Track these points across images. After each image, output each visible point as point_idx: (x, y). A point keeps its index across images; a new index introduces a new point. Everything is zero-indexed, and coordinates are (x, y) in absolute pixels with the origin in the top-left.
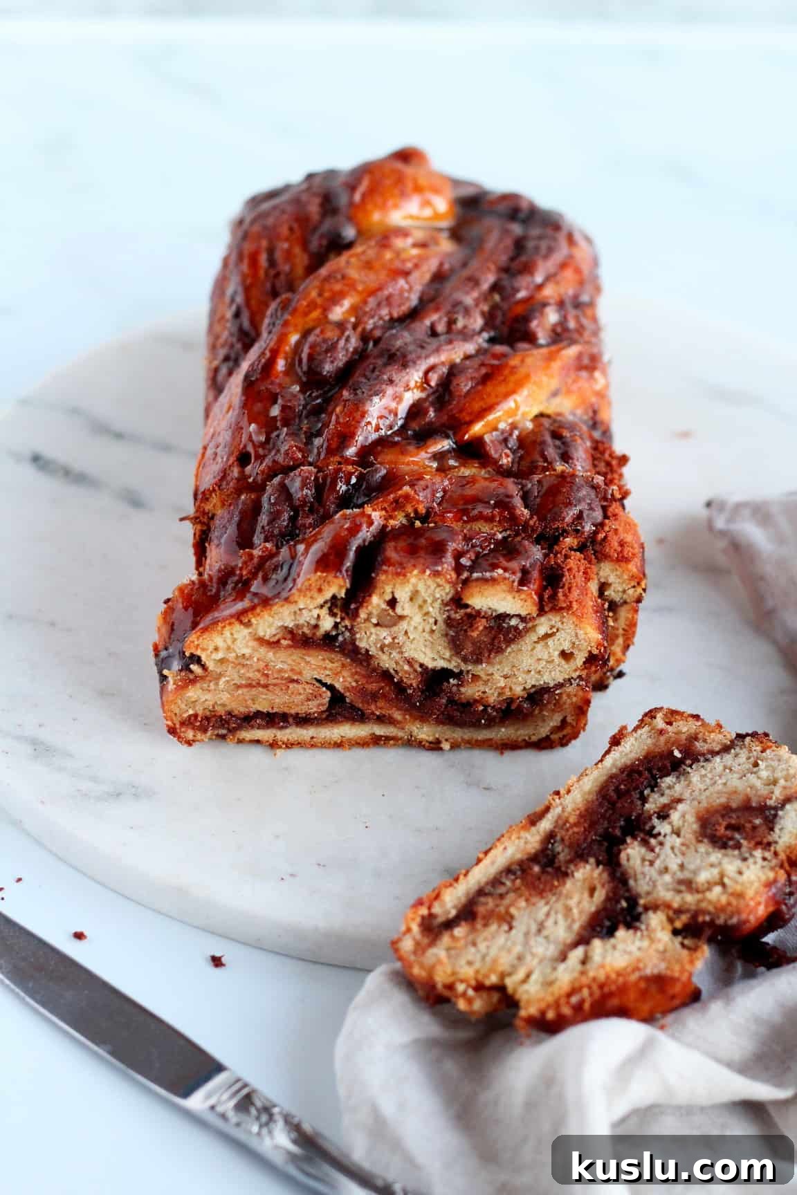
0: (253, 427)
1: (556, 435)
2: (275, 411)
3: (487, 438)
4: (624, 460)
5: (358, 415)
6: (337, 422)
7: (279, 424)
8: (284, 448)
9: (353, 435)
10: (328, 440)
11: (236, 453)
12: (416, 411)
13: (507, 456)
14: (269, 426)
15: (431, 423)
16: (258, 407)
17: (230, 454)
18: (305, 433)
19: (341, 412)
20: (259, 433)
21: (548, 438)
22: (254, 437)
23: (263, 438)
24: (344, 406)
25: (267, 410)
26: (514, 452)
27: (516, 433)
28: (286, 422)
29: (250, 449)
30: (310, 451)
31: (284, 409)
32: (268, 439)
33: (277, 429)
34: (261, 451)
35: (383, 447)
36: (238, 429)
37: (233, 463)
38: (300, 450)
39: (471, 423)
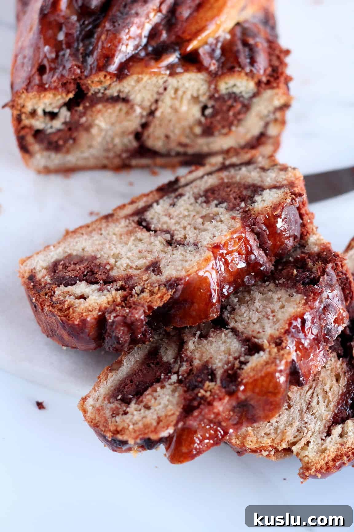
0: (47, 48)
1: (245, 44)
2: (61, 37)
3: (201, 51)
4: (287, 52)
5: (116, 42)
6: (103, 48)
7: (64, 46)
8: (68, 65)
9: (113, 56)
10: (97, 60)
11: (36, 66)
12: (154, 34)
13: (214, 64)
14: (57, 47)
15: (164, 42)
16: (50, 32)
17: (33, 66)
18: (82, 54)
19: (106, 39)
20: (51, 52)
21: (240, 47)
22: (48, 55)
23: (53, 55)
24: (107, 35)
25: (55, 35)
26: (218, 61)
27: (219, 45)
28: (69, 46)
29: (45, 62)
30: (86, 68)
31: (67, 35)
32: (57, 56)
33: (63, 49)
34: (53, 65)
35: (134, 62)
36: (37, 49)
37: (35, 73)
38: (79, 67)
39: (189, 41)
